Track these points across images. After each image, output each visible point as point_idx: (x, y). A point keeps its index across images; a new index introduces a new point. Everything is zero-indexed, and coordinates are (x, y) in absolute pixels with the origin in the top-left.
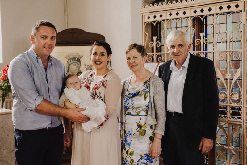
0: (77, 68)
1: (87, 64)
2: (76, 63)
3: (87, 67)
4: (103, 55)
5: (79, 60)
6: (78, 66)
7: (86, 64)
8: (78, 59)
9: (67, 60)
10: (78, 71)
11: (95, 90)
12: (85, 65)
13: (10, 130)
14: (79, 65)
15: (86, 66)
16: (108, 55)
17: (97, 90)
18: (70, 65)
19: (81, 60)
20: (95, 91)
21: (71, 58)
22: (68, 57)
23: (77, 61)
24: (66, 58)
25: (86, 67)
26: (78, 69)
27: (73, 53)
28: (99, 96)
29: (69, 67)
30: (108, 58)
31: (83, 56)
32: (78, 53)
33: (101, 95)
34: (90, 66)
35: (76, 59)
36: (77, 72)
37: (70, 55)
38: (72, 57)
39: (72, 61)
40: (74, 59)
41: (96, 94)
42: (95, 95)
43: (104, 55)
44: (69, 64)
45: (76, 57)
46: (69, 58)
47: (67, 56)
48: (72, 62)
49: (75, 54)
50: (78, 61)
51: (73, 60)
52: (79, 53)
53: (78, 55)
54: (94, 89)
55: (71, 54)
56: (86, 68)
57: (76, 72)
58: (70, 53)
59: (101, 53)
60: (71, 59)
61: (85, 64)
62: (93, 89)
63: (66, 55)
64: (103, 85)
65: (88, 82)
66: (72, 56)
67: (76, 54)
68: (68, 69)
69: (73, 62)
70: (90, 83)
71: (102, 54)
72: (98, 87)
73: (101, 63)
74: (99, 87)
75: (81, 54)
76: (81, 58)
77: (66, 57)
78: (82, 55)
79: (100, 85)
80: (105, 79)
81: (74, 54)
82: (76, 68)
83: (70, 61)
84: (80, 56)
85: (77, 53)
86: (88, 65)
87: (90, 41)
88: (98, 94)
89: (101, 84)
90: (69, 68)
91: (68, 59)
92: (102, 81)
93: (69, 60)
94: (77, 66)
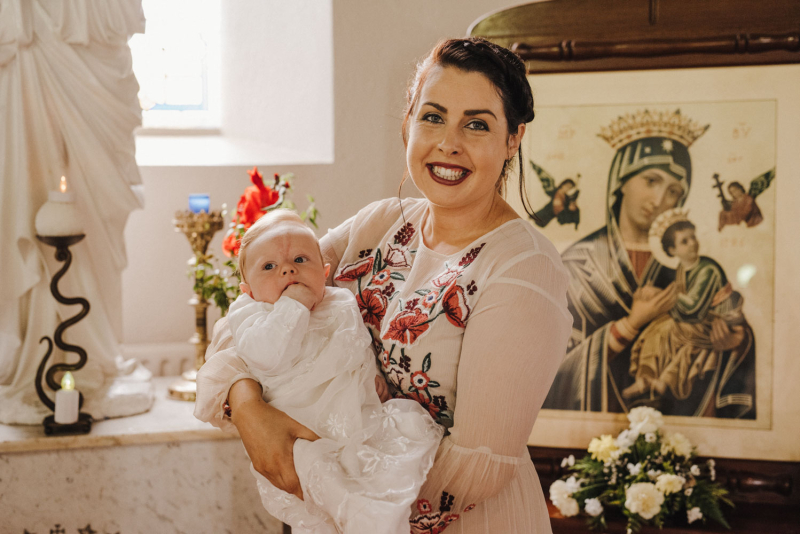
0: (670, 201)
1: (727, 178)
2: (665, 167)
3: (728, 197)
4: (483, 126)
5: (681, 154)
6: (677, 189)
7: (721, 179)
8: (675, 143)
9: (613, 152)
10: (675, 215)
11: (403, 340)
12: (719, 185)
13: (261, 523)
14: (683, 182)
15: (725, 188)
16: (513, 129)
17: (414, 338)
18: (625, 179)
19: (693, 151)
20: (398, 343)
21: (635, 137)
22: (621, 132)
23: (669, 160)
24: (607, 139)
25: (721, 195)
26: (675, 206)
27: (650, 109)
28: (419, 377)
29: (624, 190)
30: (511, 143)
31: (707, 128)
32: (678, 112)
33: (432, 374)
34: (747, 187)
35: (668, 146)
36: (667, 225)
37: (630, 121)
38: (643, 136)
39: (643, 155)
40: (654, 143)
41: (405, 361)
42: (398, 368)
43: (486, 128)
44: (622, 174)
45: (663, 135)
46: (626, 142)
47: (616, 128)
48: (638, 163)
49: (661, 115)
50: (676, 161)
51: (648, 150)
52: (684, 113)
53: (676, 120)
54: (401, 330)
55: (639, 119)
56: (724, 202)
57: (661, 224)
58: (632, 111)
59: (469, 113)
60: (634, 145)
61: (716, 176)
62: (393, 328)
63: (606, 124)
64: (450, 310)
65: (377, 278)
66: (643, 130)
67: (665, 119)
68: (612, 200)
69: (646, 161)
70: (389, 291)
71: (476, 121)
72: (422, 320)
73: (466, 173)
74: (425, 324)
75: (695, 117)
76: (695, 138)
77: (609, 133)
78: (703, 123)
79: (434, 305)
80: (467, 273)
81: (656, 118)
82: (664, 200)
83: (631, 160)
84: (692, 128)
85: (673, 109)
86: (736, 185)
87: (756, 37)
88: (416, 365)
89: (439, 307)
90: (619, 194)
91: (619, 145)
92: (447, 284)
93: (622, 150)
94: (671, 190)
